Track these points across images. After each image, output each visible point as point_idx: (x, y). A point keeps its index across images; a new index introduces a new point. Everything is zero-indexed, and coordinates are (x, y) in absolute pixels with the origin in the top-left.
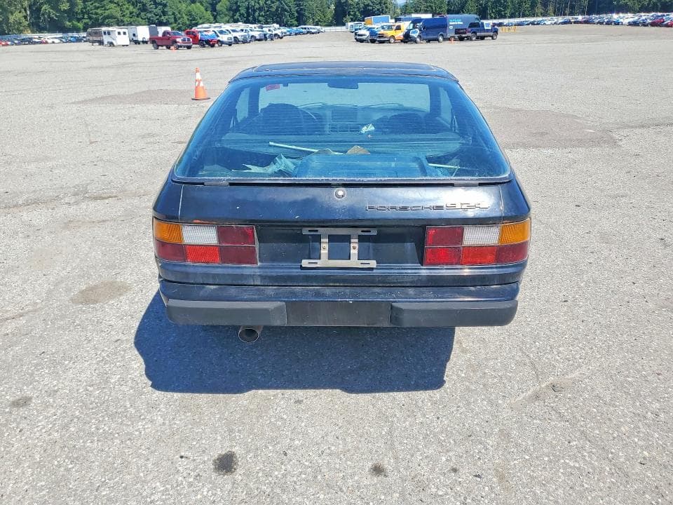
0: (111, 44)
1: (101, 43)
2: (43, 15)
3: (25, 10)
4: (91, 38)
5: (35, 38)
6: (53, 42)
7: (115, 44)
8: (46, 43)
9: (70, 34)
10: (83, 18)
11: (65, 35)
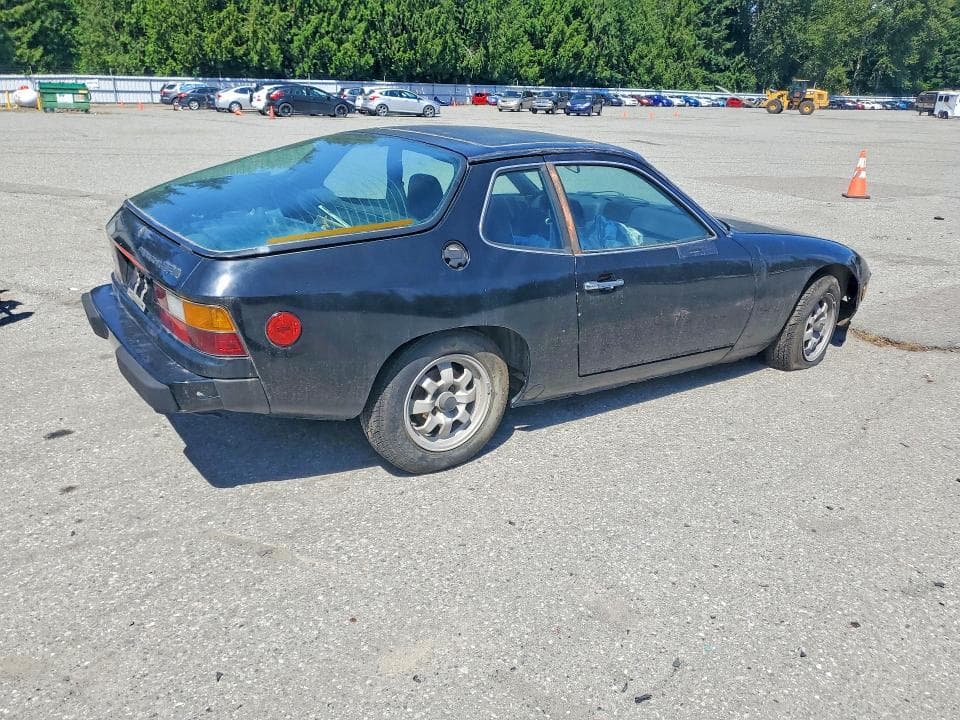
0: (944, 115)
1: (931, 112)
2: (877, 70)
3: (855, 63)
4: (920, 105)
5: (849, 101)
6: (873, 108)
7: (950, 114)
8: (863, 108)
9: (904, 99)
10: (935, 77)
11: (896, 99)
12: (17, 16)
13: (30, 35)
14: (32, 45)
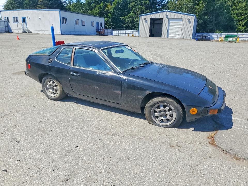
12: (242, 19)
13: (243, 23)
14: (243, 26)
